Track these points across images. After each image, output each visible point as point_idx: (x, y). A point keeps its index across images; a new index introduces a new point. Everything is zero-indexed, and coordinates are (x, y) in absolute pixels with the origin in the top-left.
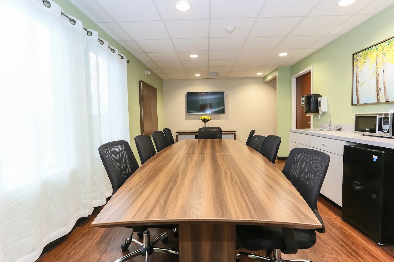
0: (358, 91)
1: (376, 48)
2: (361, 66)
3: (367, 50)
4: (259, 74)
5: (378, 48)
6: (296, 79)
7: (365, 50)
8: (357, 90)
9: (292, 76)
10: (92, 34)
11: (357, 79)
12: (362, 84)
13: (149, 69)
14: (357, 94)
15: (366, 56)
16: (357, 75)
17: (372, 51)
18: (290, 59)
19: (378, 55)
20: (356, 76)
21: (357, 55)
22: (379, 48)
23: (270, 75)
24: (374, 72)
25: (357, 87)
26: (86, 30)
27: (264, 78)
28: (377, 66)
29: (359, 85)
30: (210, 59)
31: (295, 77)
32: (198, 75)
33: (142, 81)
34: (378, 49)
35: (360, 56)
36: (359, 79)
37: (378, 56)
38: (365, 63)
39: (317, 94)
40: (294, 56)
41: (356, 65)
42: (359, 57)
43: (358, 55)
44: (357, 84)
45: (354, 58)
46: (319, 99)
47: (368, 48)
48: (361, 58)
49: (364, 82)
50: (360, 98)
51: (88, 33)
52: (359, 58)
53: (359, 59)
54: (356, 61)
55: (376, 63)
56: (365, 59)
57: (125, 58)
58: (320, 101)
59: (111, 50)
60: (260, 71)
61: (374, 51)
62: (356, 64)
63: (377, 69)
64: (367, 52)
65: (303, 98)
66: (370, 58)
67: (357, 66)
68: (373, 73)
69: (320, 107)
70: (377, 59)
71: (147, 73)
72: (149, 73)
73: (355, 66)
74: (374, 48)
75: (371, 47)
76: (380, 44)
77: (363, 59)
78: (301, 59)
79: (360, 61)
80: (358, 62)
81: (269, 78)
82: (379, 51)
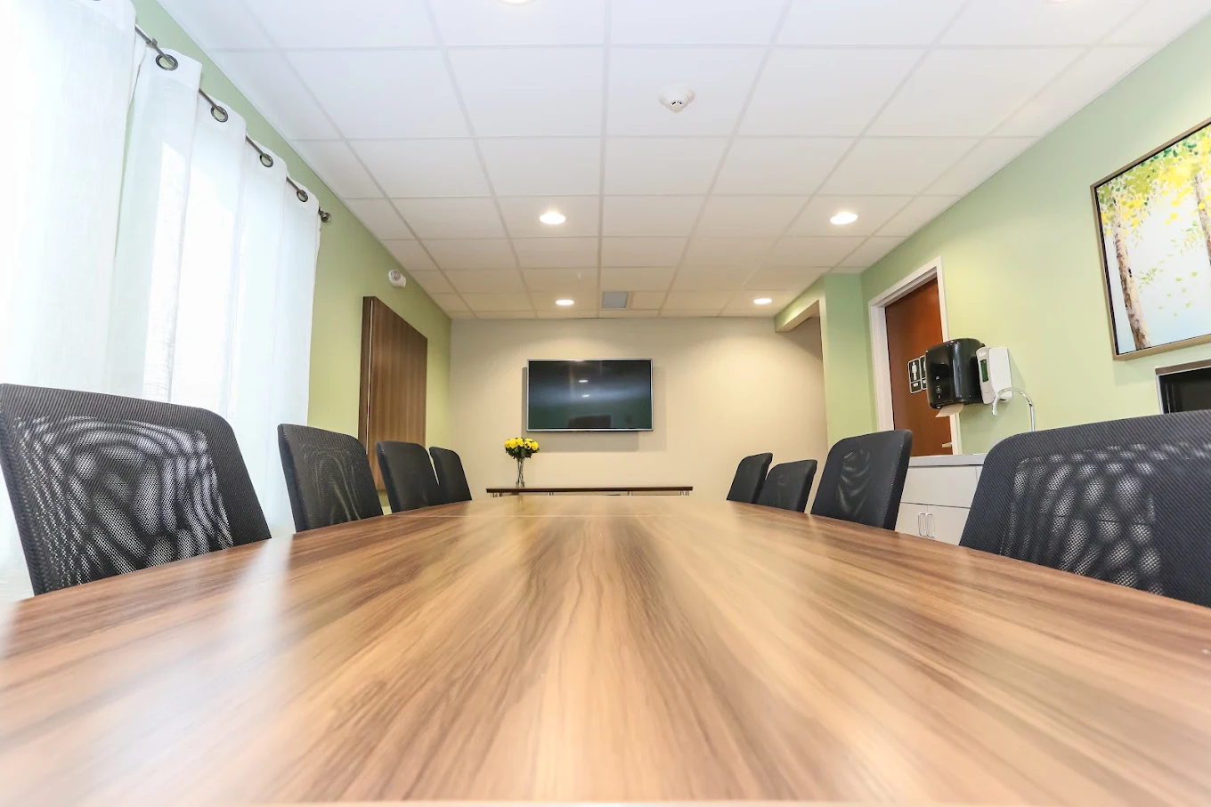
0: (1135, 305)
1: (1186, 148)
2: (1134, 216)
3: (1148, 162)
4: (762, 302)
5: (1195, 146)
6: (884, 309)
7: (1142, 162)
8: (1128, 300)
9: (870, 303)
10: (175, 64)
11: (1121, 263)
12: (1148, 277)
13: (400, 269)
14: (1131, 316)
15: (1148, 180)
16: (1122, 252)
17: (1172, 160)
18: (866, 241)
19: (1201, 169)
20: (1119, 256)
21: (1110, 186)
22: (1199, 144)
23: (798, 303)
24: (1192, 227)
25: (1125, 289)
26: (152, 43)
27: (777, 317)
28: (1202, 206)
29: (1135, 285)
30: (604, 234)
31: (880, 305)
32: (565, 303)
33: (374, 298)
34: (1194, 150)
35: (1125, 188)
36: (1129, 262)
37: (1201, 172)
38: (1146, 204)
39: (969, 340)
40: (876, 231)
41: (1112, 219)
42: (1118, 190)
43: (1116, 184)
44: (1124, 281)
45: (1100, 198)
46: (980, 355)
47: (1154, 155)
48: (1129, 192)
49: (1154, 271)
50: (1146, 328)
51: (162, 61)
52: (1119, 194)
53: (1122, 196)
54: (1111, 205)
55: (1195, 196)
56: (1146, 191)
57: (313, 203)
58: (984, 363)
59: (256, 155)
60: (763, 291)
61: (1180, 160)
62: (1112, 213)
63: (1203, 215)
64: (1151, 168)
65: (914, 367)
66: (1167, 182)
67: (1117, 221)
68: (1190, 230)
69: (986, 379)
70: (1196, 181)
71: (396, 278)
72: (403, 281)
73: (1109, 223)
74: (1178, 148)
75: (1165, 149)
76: (1204, 130)
77: (1138, 192)
78: (900, 240)
79: (1124, 203)
80: (1117, 208)
81: (795, 314)
82: (1204, 154)
